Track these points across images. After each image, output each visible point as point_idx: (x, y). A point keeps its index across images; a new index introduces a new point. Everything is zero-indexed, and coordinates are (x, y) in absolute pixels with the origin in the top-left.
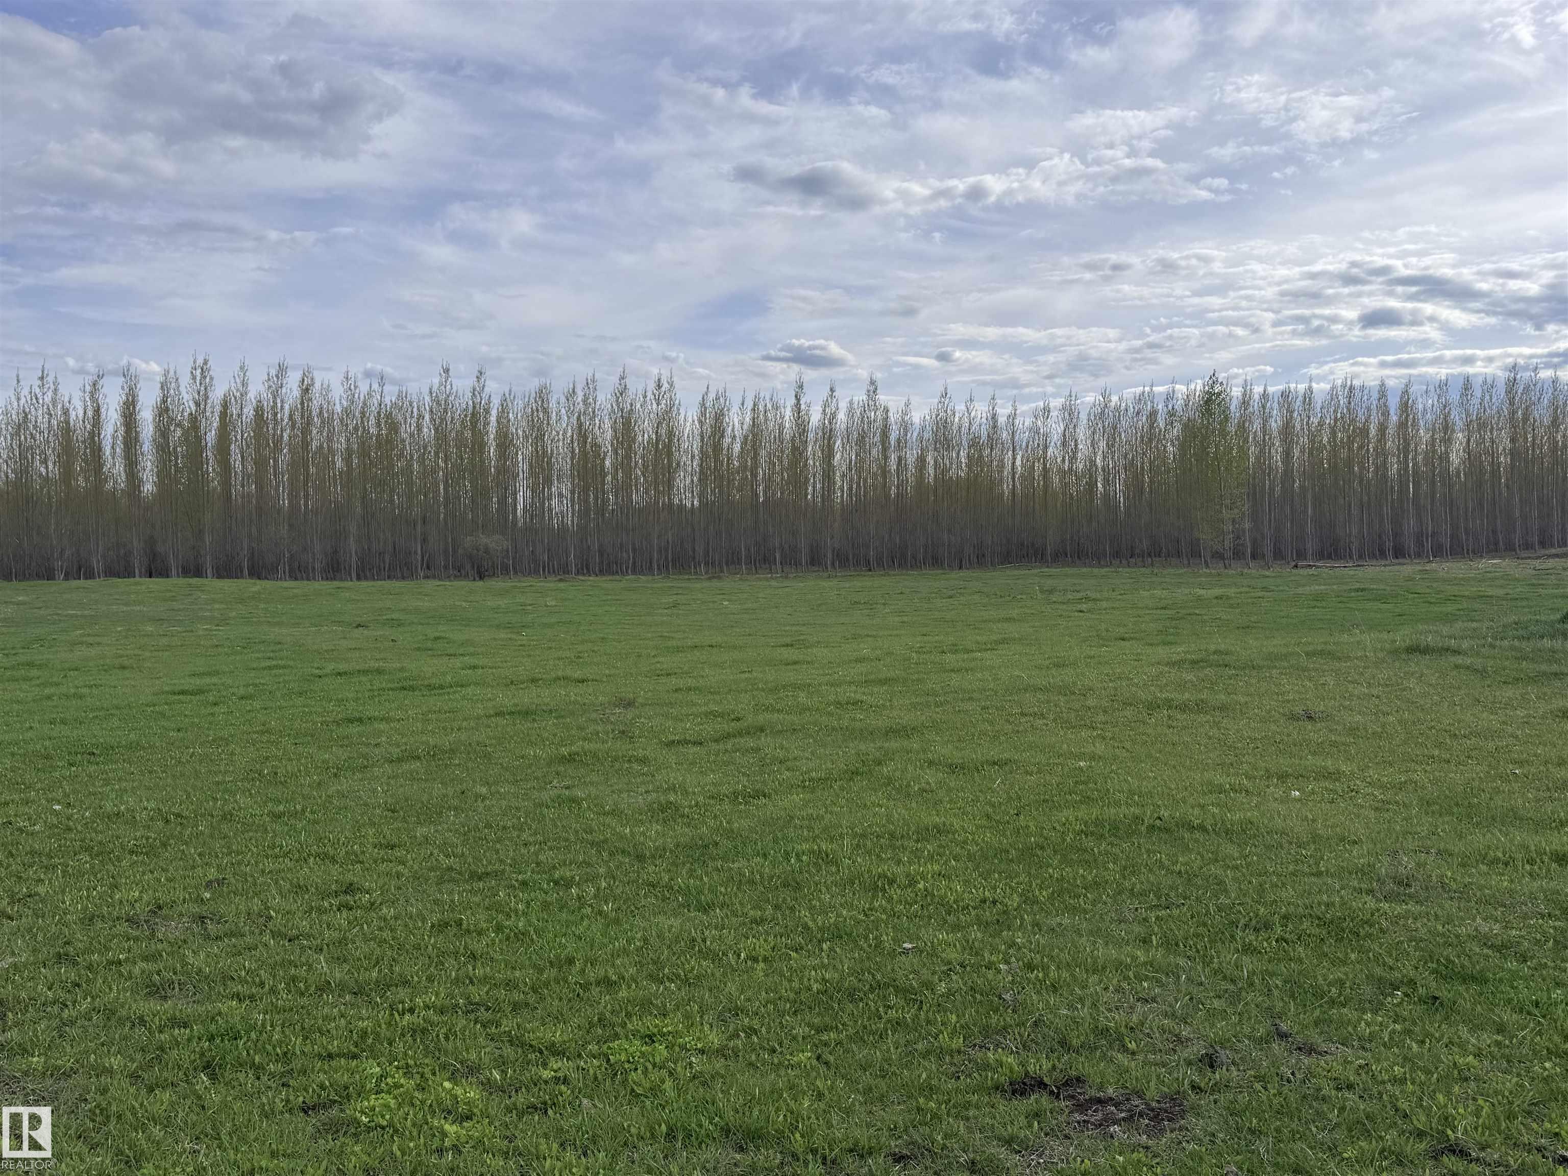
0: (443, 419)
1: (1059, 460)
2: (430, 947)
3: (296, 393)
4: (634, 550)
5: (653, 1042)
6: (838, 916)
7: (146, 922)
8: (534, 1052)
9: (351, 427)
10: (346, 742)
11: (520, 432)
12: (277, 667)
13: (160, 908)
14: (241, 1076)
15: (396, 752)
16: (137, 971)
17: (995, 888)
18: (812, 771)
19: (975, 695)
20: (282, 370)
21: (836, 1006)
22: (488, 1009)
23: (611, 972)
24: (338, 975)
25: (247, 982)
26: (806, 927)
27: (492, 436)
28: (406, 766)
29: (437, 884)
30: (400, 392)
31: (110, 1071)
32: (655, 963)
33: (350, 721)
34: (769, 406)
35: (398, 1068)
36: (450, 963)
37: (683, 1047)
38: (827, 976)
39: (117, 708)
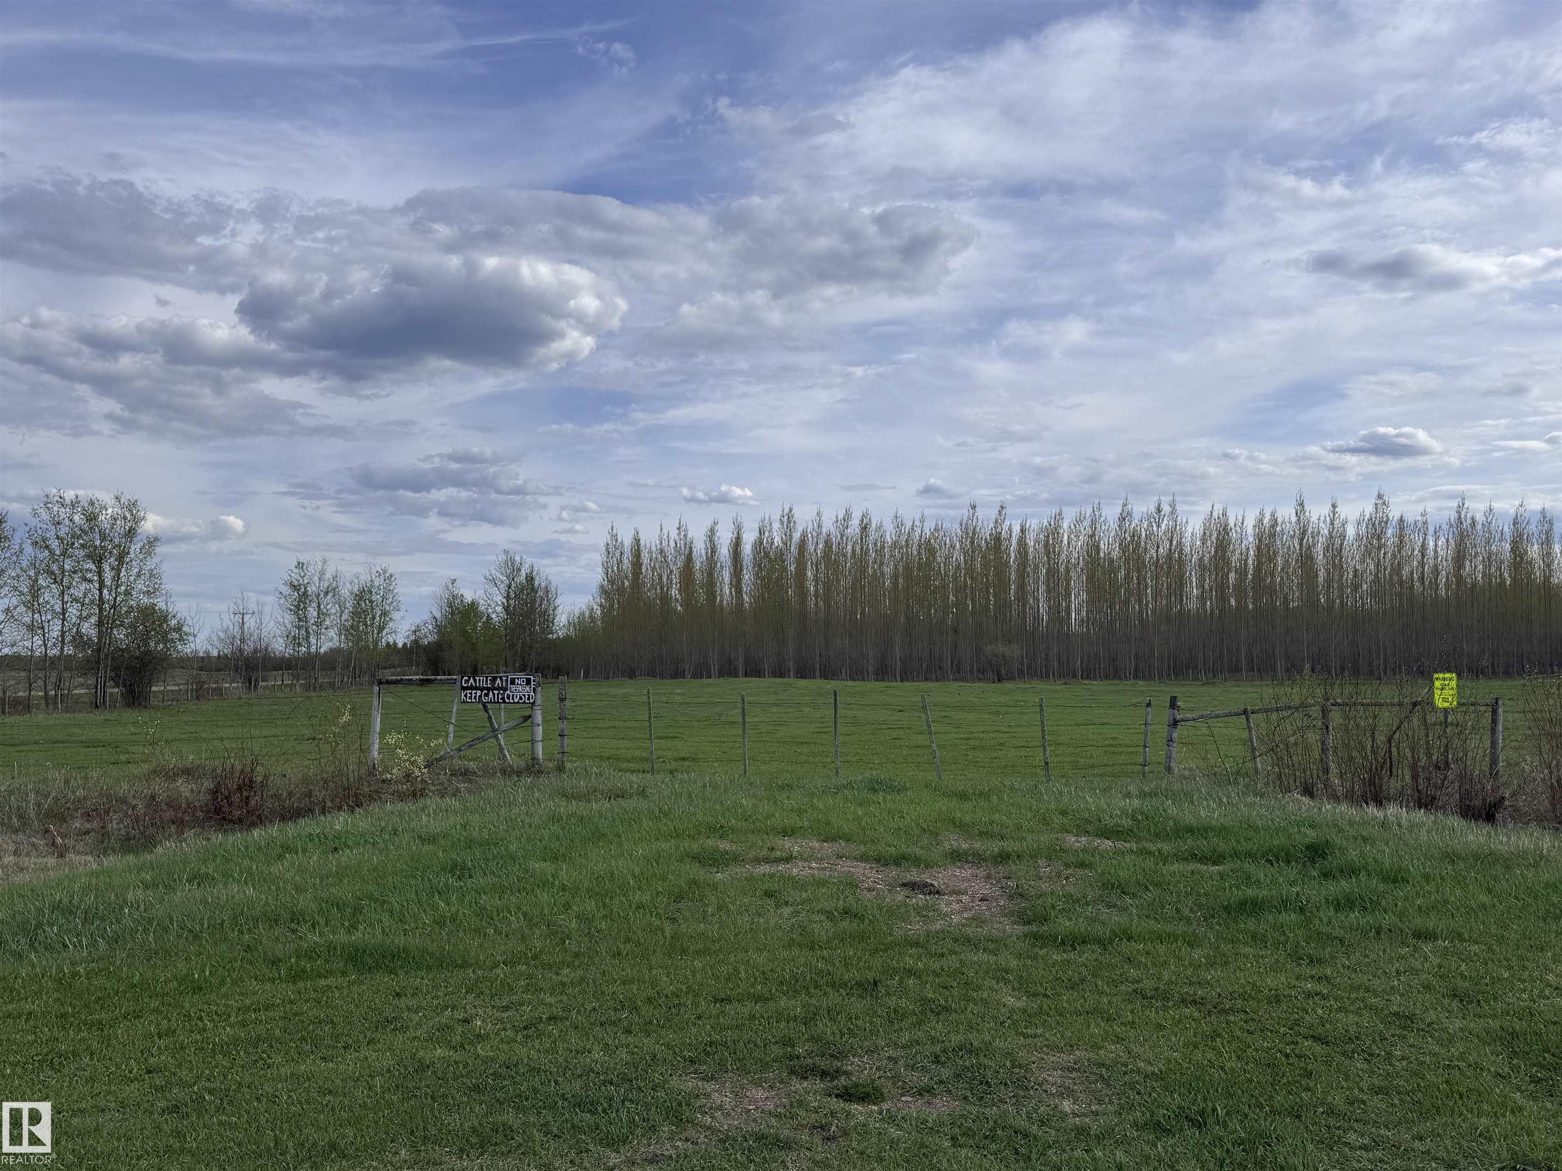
3: (858, 531)
9: (898, 555)
20: (847, 514)
27: (1013, 557)
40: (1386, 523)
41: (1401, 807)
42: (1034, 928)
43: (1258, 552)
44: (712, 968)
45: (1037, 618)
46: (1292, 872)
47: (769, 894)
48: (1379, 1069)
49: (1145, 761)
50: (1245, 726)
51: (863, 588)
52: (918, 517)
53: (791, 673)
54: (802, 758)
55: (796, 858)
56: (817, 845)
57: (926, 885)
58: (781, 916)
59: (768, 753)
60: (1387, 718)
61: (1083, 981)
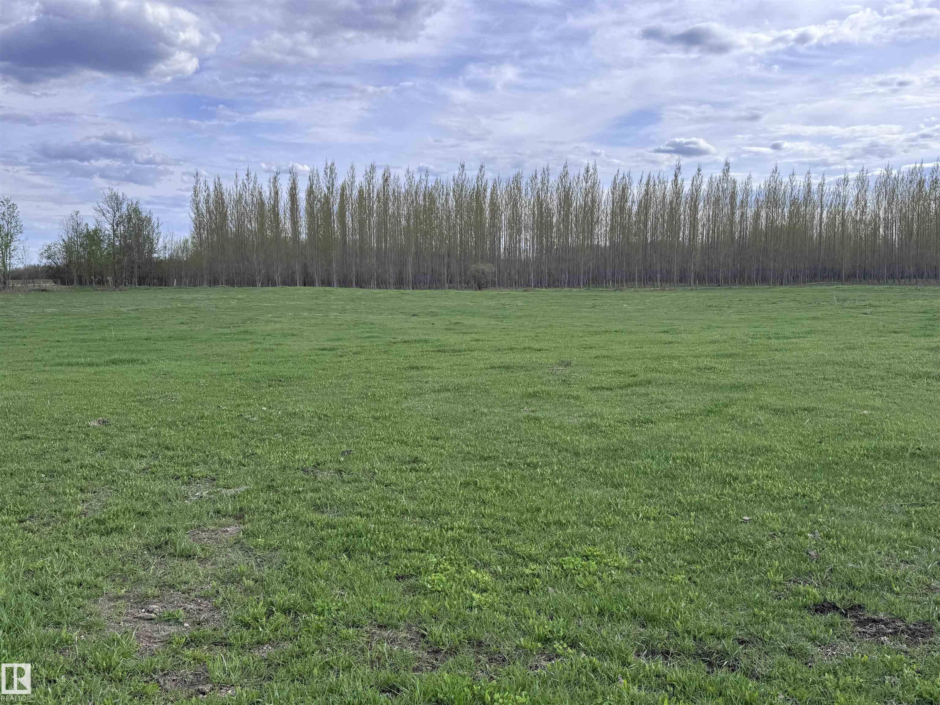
0: (460, 196)
1: (853, 214)
2: (460, 495)
3: (381, 181)
4: (569, 273)
5: (588, 559)
6: (700, 497)
7: (312, 471)
8: (520, 558)
9: (410, 201)
10: (410, 380)
11: (504, 202)
12: (372, 337)
13: (318, 464)
14: (364, 557)
15: (437, 386)
16: (308, 497)
17: (804, 487)
18: (682, 409)
19: (791, 366)
20: (373, 168)
21: (700, 550)
22: (493, 532)
23: (562, 518)
24: (412, 507)
25: (365, 507)
26: (680, 502)
27: (487, 205)
28: (442, 395)
29: (462, 461)
30: (437, 179)
31: (297, 549)
32: (588, 515)
33: (412, 368)
34: (657, 182)
35: (446, 560)
36: (471, 505)
37: (606, 564)
38: (694, 532)
39: (291, 357)
53: (335, 283)
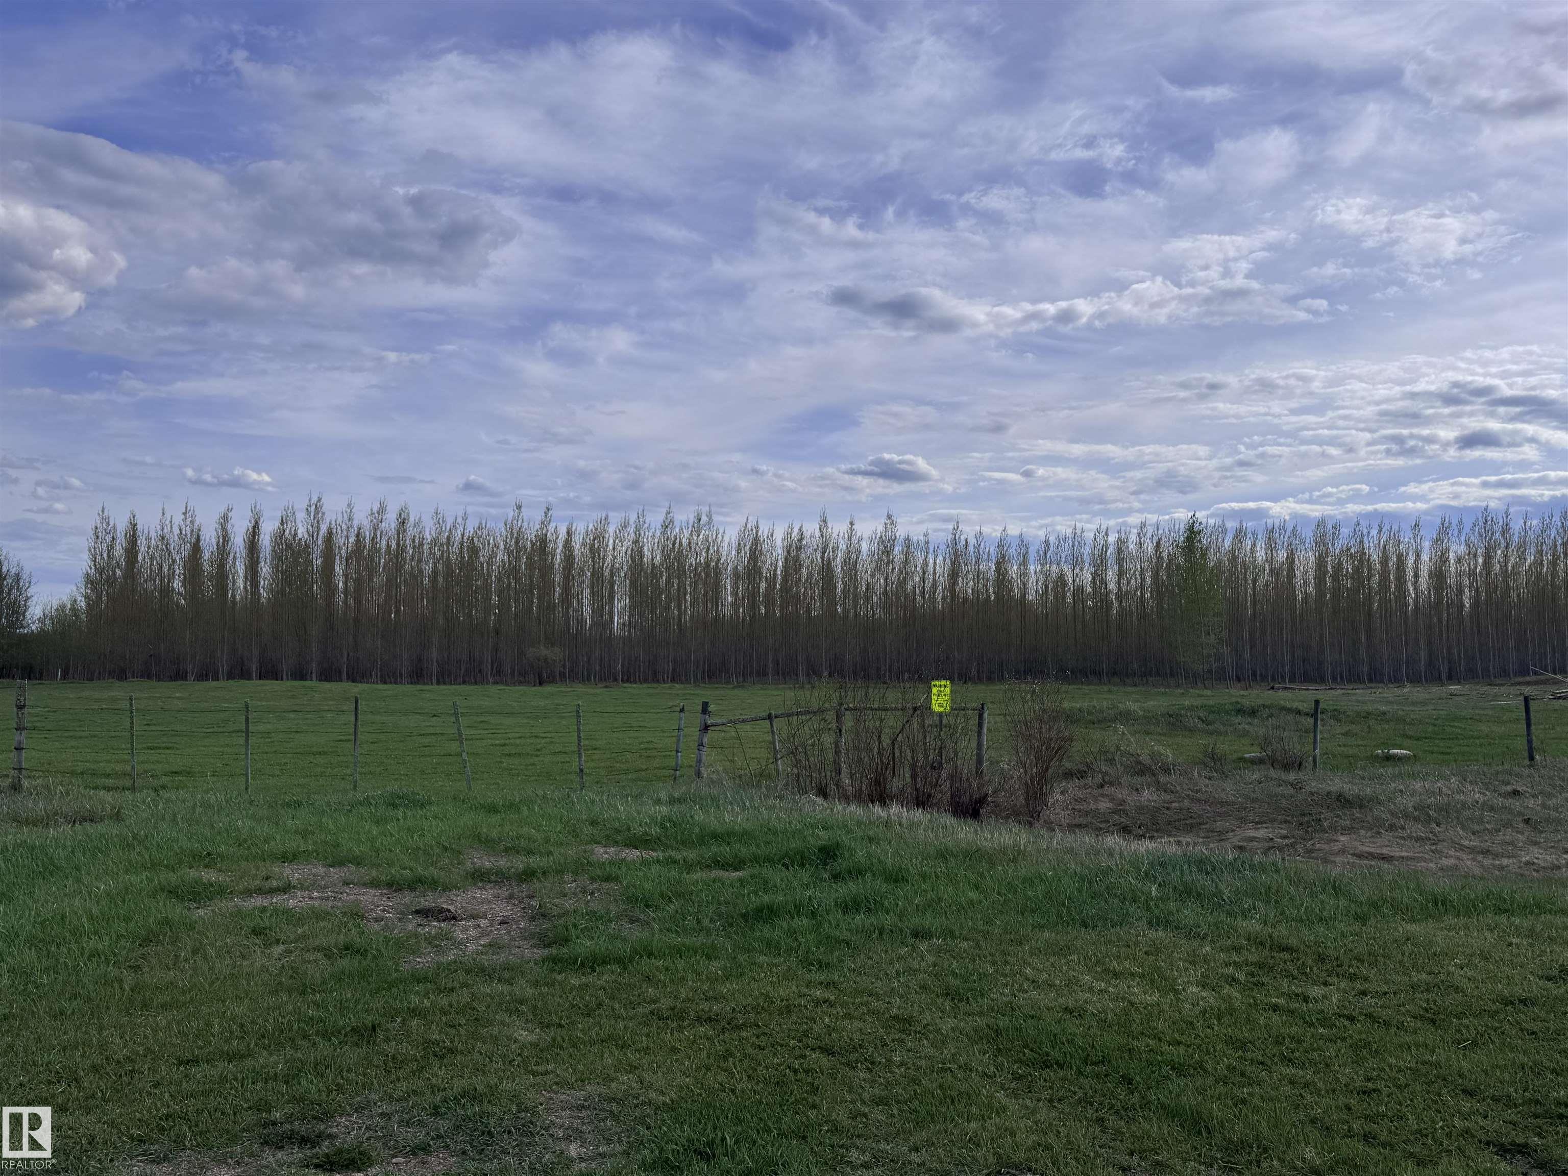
3: (394, 526)
9: (437, 553)
20: (383, 507)
27: (558, 560)
30: (480, 525)
40: (894, 541)
41: (902, 806)
42: (554, 951)
43: (786, 563)
44: (178, 1023)
45: (581, 621)
46: (805, 875)
47: (256, 932)
48: (880, 1077)
49: (677, 764)
50: (769, 730)
51: (398, 586)
52: (460, 514)
53: (314, 675)
54: (319, 769)
55: (294, 887)
56: (321, 870)
57: (441, 911)
58: (269, 956)
59: (278, 764)
60: (892, 721)
61: (600, 1005)
